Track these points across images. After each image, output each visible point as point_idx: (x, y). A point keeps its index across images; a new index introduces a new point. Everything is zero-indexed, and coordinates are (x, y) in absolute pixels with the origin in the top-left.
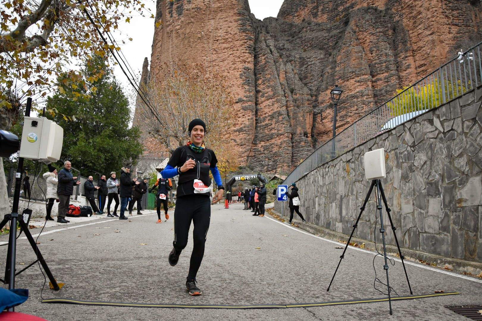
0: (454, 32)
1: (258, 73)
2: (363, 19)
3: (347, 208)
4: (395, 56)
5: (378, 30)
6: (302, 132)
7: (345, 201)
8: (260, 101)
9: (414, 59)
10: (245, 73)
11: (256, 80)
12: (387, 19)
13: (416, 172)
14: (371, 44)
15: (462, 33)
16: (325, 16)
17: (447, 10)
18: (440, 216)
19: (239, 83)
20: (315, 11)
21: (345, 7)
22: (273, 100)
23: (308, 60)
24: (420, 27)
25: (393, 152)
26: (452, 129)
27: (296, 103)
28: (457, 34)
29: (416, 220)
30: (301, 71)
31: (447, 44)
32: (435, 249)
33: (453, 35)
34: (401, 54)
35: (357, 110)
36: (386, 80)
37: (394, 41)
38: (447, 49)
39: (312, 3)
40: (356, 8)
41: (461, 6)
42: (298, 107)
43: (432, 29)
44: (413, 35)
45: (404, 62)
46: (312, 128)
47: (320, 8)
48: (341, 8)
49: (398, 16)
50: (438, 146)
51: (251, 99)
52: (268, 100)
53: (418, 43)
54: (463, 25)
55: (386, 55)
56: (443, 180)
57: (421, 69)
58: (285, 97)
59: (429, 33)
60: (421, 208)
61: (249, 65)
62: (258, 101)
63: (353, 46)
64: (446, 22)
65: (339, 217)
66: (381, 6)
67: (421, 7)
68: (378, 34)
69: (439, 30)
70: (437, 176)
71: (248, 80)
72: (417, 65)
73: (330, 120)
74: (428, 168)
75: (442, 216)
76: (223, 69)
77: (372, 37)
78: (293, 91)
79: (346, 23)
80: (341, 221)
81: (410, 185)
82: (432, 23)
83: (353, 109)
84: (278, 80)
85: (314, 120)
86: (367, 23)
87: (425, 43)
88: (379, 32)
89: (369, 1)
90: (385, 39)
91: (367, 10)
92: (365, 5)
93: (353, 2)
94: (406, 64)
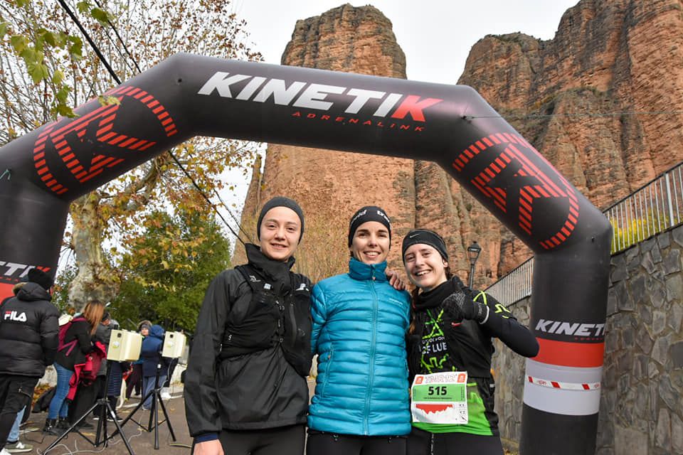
1: (419, 180)
2: (575, 105)
4: (623, 159)
5: (597, 121)
6: (484, 268)
8: (421, 222)
9: (653, 162)
10: (400, 181)
11: (417, 191)
12: (610, 104)
14: (587, 140)
16: (520, 99)
19: (391, 196)
20: (504, 92)
21: (549, 86)
22: (441, 220)
24: (660, 116)
27: (474, 225)
34: (633, 156)
36: (610, 194)
39: (500, 81)
40: (564, 89)
42: (477, 232)
43: (679, 121)
44: (650, 128)
45: (637, 168)
46: (499, 263)
47: (512, 88)
48: (542, 89)
49: (628, 100)
51: (409, 219)
52: (433, 220)
53: (658, 140)
55: (610, 157)
58: (459, 216)
59: (675, 125)
61: (407, 168)
62: (419, 222)
63: (560, 144)
66: (601, 86)
67: (660, 88)
68: (597, 127)
71: (406, 191)
72: (658, 173)
73: (526, 252)
76: (369, 174)
77: (589, 131)
78: (470, 208)
79: (551, 110)
82: (679, 111)
84: (448, 191)
85: (502, 251)
86: (581, 110)
87: (668, 140)
88: (600, 124)
89: (583, 78)
90: (609, 134)
91: (580, 92)
92: (578, 84)
93: (560, 80)
94: (641, 171)
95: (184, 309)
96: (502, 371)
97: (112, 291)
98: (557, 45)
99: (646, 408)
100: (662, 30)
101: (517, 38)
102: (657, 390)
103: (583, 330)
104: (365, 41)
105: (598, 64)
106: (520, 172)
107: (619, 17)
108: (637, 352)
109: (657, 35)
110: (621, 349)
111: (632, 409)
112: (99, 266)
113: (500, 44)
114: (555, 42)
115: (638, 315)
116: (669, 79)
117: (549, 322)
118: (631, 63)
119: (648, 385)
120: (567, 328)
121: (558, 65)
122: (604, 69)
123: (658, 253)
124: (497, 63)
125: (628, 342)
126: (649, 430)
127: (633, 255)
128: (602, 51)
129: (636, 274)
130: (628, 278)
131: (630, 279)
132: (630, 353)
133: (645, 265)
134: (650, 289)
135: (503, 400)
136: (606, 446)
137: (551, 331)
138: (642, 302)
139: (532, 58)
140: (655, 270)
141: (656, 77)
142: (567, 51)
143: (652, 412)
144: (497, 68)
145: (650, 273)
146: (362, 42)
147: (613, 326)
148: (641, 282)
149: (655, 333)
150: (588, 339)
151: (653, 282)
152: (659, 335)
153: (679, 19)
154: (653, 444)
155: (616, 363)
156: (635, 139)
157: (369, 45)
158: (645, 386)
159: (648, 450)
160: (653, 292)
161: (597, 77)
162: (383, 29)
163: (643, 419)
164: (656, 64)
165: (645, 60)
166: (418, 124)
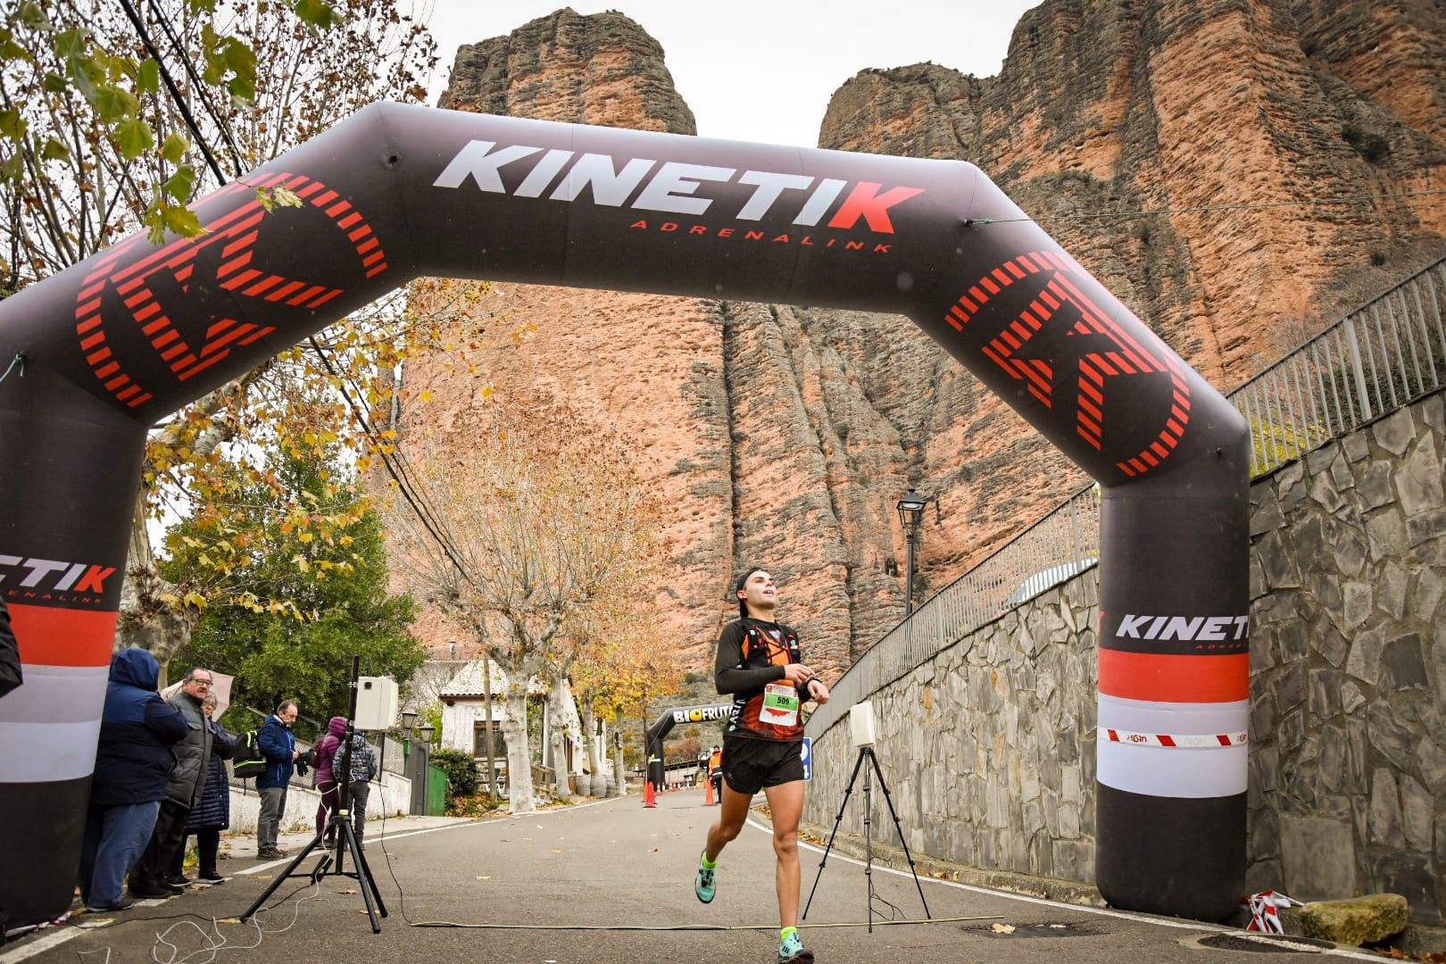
0: (1324, 241)
1: (736, 381)
2: (1049, 209)
3: (931, 795)
4: (1151, 316)
5: (1096, 241)
6: (880, 558)
7: (925, 775)
8: (745, 469)
9: (1212, 322)
10: (695, 382)
11: (732, 403)
12: (1122, 203)
13: (1040, 712)
15: (1347, 242)
17: (1298, 176)
18: (1080, 802)
19: (679, 415)
22: (786, 462)
23: (890, 336)
24: (1221, 227)
25: (1003, 667)
26: (1088, 628)
27: (856, 470)
28: (1334, 244)
29: (1046, 813)
30: (870, 370)
31: (1306, 276)
32: (1076, 871)
33: (1321, 248)
34: (1171, 310)
35: (1046, 484)
37: (1147, 270)
38: (1309, 291)
41: (1336, 164)
42: (864, 482)
43: (1259, 234)
44: (1202, 252)
45: (1181, 334)
46: (911, 545)
49: (1156, 197)
50: (1070, 660)
51: (718, 463)
52: (770, 462)
53: (1218, 276)
54: (1348, 218)
56: (1080, 730)
57: (1233, 352)
58: (823, 452)
59: (1249, 244)
60: (1051, 788)
61: (708, 356)
62: (739, 467)
64: (1299, 212)
65: (916, 817)
66: (1101, 170)
67: (1219, 169)
68: (1097, 253)
69: (1278, 237)
70: (1072, 721)
71: (708, 404)
72: (1222, 342)
73: (965, 519)
74: (1059, 703)
75: (1082, 802)
76: (628, 370)
78: (846, 433)
80: (921, 826)
81: (1033, 738)
82: (1256, 215)
83: (1033, 483)
84: (798, 400)
86: (1062, 222)
87: (1239, 275)
88: (1101, 247)
89: (1064, 155)
90: (1121, 267)
91: (1059, 183)
92: (1054, 167)
93: (1018, 159)
94: (1188, 340)
95: (304, 669)
96: (1011, 740)
97: (183, 629)
98: (1008, 86)
99: (1345, 772)
100: (1216, 53)
101: (925, 74)
102: (1364, 734)
103: (1211, 629)
104: (607, 88)
105: (1094, 123)
106: (1078, 326)
107: (1129, 28)
108: (1313, 667)
109: (1206, 62)
110: (1278, 663)
111: (1313, 779)
112: (149, 576)
113: (889, 89)
114: (1003, 81)
115: (1311, 594)
116: (1234, 151)
117: (1144, 619)
118: (1158, 121)
119: (1344, 727)
120: (1181, 628)
121: (1011, 129)
122: (1104, 134)
123: (1345, 470)
124: (886, 128)
125: (1293, 649)
126: (1354, 817)
127: (1291, 481)
128: (1099, 98)
129: (1303, 515)
130: (1284, 524)
131: (1289, 526)
132: (1300, 671)
133: (1318, 495)
134: (1333, 541)
135: (1018, 798)
136: (1266, 856)
137: (1150, 635)
138: (1317, 569)
139: (958, 115)
140: (1340, 504)
141: (1209, 148)
142: (1029, 98)
143: (1357, 779)
144: (886, 139)
145: (1331, 511)
146: (602, 90)
147: (1258, 623)
148: (1312, 532)
149: (1349, 624)
150: (1222, 646)
151: (1339, 528)
152: (1360, 627)
153: (1247, 30)
154: (1364, 839)
155: (1271, 691)
156: (1174, 276)
157: (615, 96)
158: (1339, 731)
159: (1356, 854)
160: (1340, 548)
161: (1091, 151)
162: (644, 61)
163: (1340, 793)
164: (1206, 120)
165: (1185, 113)
166: (882, 238)
